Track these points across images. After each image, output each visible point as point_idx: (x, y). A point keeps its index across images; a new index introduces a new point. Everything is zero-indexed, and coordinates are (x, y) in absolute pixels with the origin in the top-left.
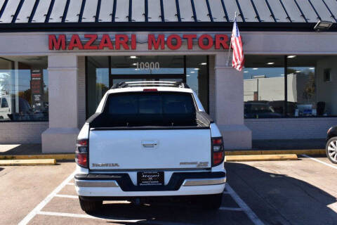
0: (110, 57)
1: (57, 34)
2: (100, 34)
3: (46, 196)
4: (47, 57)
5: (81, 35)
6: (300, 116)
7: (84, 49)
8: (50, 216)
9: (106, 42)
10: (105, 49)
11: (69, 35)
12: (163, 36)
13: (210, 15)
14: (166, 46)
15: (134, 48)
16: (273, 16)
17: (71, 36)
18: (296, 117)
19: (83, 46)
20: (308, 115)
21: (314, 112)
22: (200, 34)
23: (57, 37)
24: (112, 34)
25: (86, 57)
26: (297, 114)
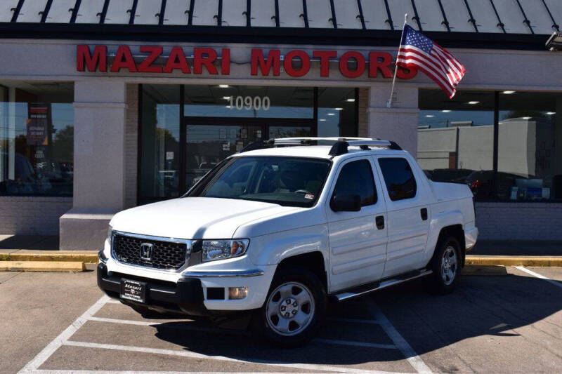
0: (182, 86)
1: (92, 44)
2: (167, 47)
3: (75, 319)
4: (72, 83)
5: (134, 46)
6: (520, 200)
7: (138, 71)
8: (85, 348)
9: (177, 60)
10: (176, 72)
11: (113, 46)
12: (278, 53)
13: (361, 17)
14: (282, 70)
15: (226, 72)
16: (472, 21)
17: (116, 48)
18: (514, 201)
19: (137, 67)
20: (535, 198)
21: (546, 193)
22: (341, 50)
23: (92, 48)
24: (188, 48)
25: (140, 85)
26: (514, 195)
